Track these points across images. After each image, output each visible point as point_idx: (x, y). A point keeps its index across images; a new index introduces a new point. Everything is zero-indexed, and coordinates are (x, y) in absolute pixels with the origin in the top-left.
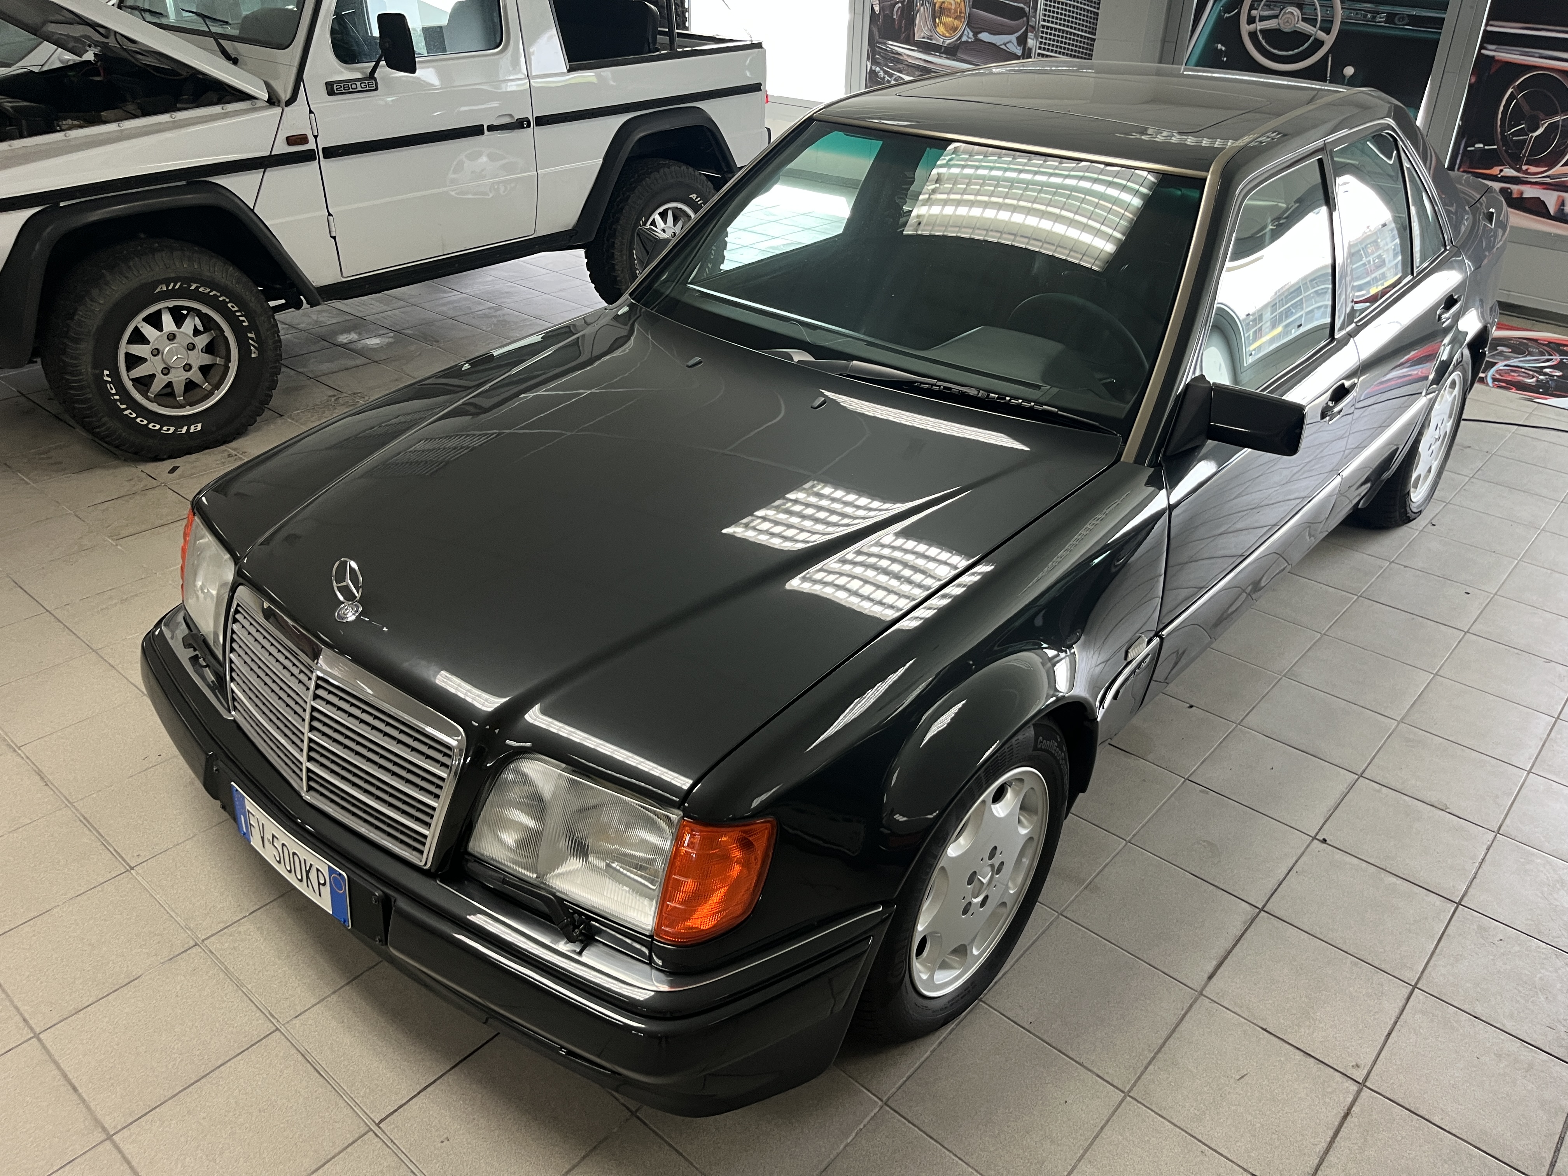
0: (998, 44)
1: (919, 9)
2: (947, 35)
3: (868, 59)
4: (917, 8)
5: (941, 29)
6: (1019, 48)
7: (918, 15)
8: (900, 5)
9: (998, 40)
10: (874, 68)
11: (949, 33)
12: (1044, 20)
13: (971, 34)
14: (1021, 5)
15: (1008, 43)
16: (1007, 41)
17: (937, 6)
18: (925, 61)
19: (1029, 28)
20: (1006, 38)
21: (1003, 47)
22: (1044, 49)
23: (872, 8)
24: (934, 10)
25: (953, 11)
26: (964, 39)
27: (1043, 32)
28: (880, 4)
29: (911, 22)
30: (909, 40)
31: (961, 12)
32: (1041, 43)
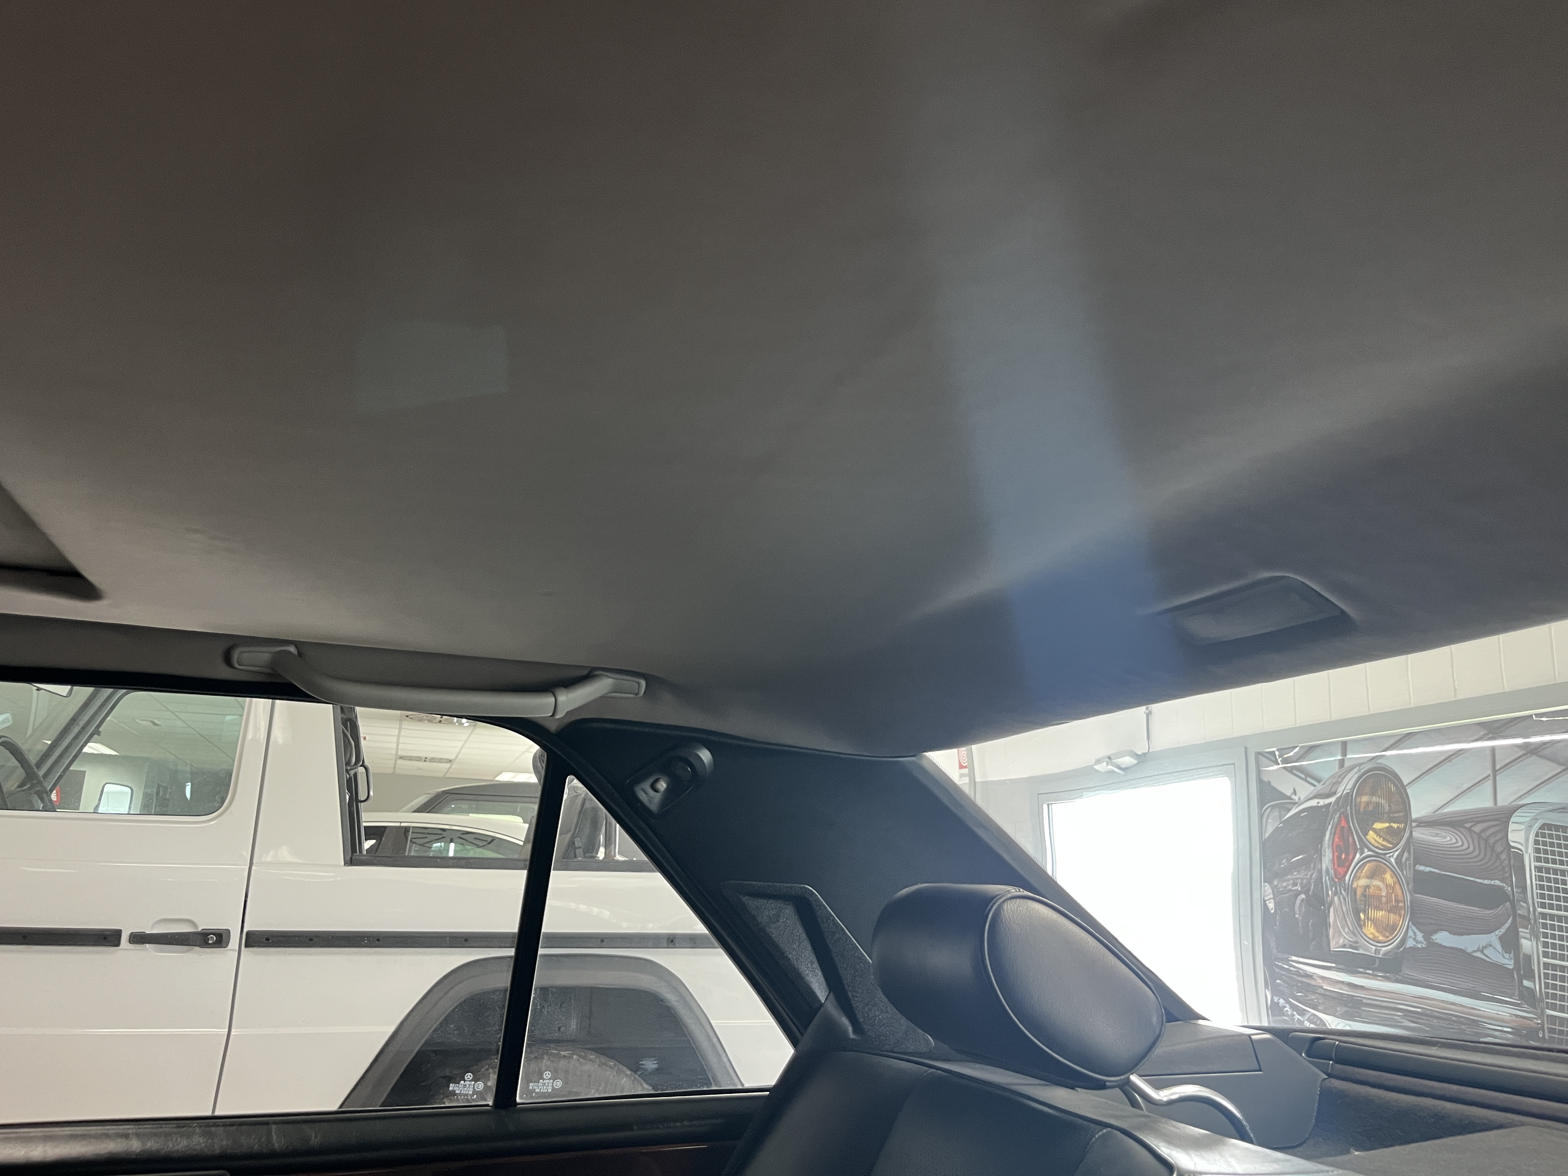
0: (1469, 950)
1: (1333, 900)
2: (1381, 938)
3: (1266, 986)
4: (1329, 899)
5: (1370, 930)
6: (1507, 955)
7: (1332, 910)
8: (1303, 896)
9: (1470, 943)
10: (1276, 999)
11: (1384, 936)
12: (1543, 905)
13: (1420, 936)
14: (1497, 883)
15: (1486, 947)
16: (1484, 944)
17: (1359, 893)
18: (1351, 985)
19: (1518, 919)
20: (1481, 939)
21: (1479, 954)
22: (1554, 956)
23: (1265, 905)
24: (1354, 900)
25: (1384, 899)
26: (1410, 943)
27: (1545, 926)
28: (1274, 898)
29: (1323, 923)
30: (1323, 953)
31: (1397, 901)
32: (1545, 945)
